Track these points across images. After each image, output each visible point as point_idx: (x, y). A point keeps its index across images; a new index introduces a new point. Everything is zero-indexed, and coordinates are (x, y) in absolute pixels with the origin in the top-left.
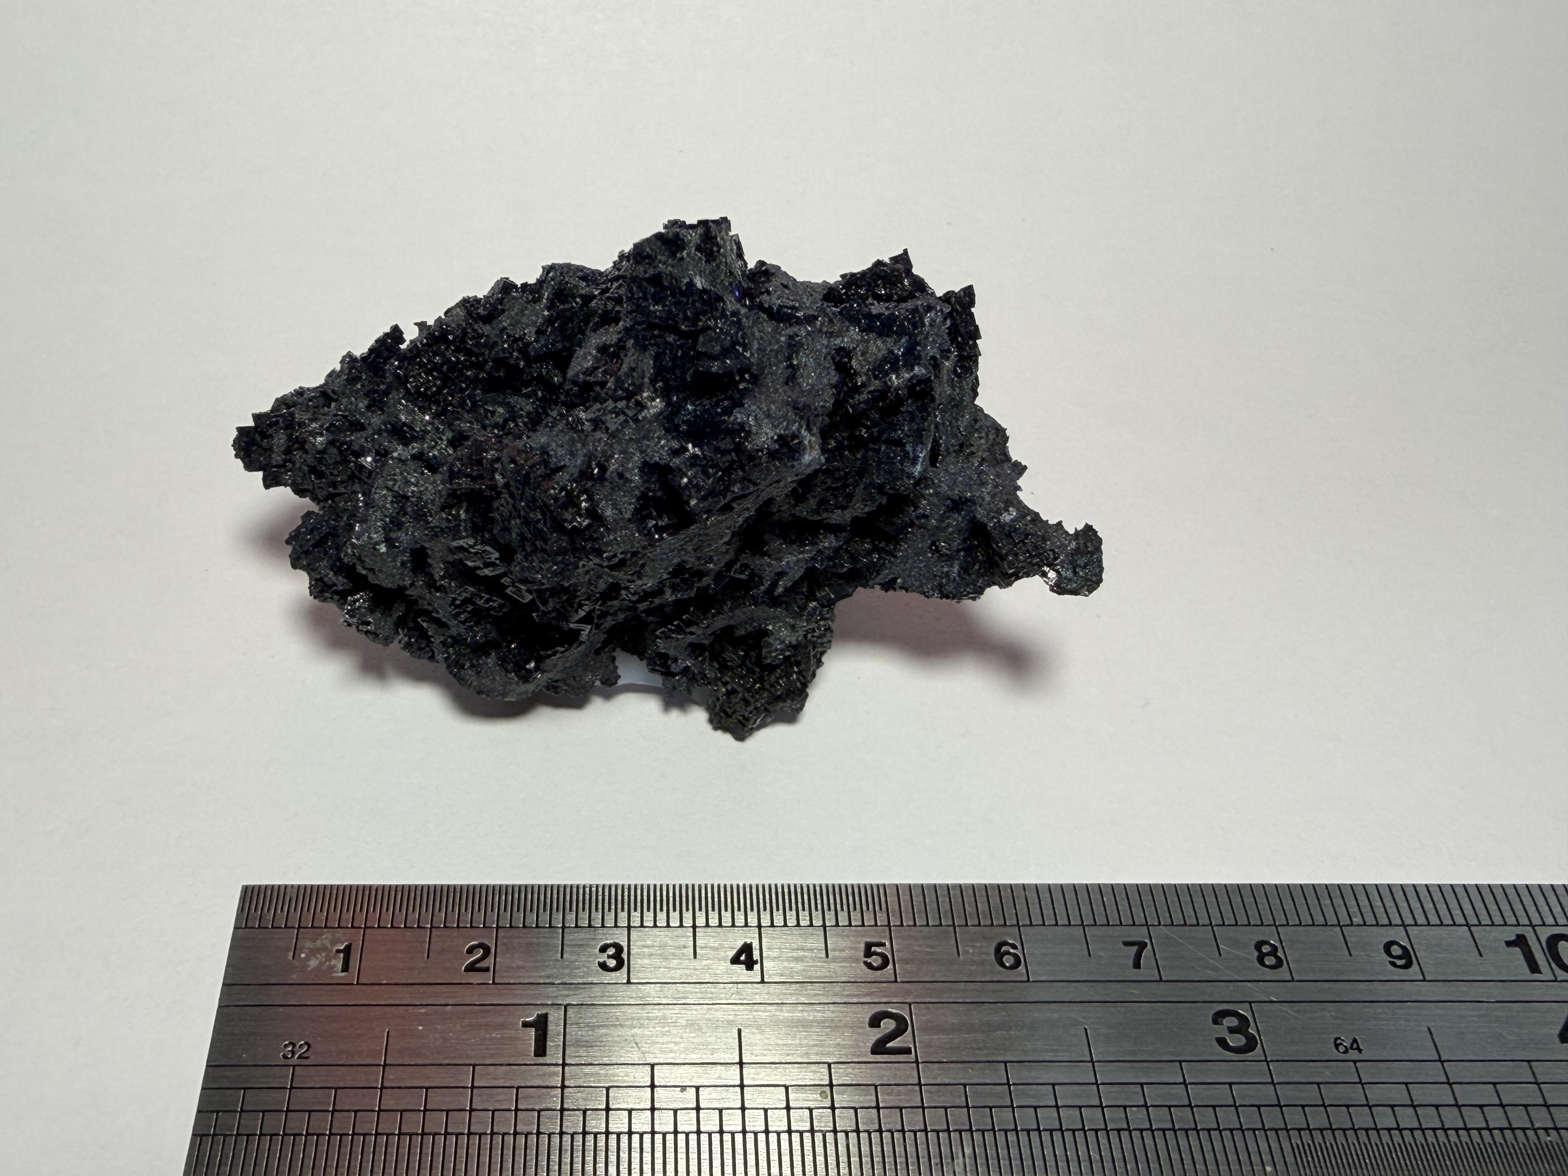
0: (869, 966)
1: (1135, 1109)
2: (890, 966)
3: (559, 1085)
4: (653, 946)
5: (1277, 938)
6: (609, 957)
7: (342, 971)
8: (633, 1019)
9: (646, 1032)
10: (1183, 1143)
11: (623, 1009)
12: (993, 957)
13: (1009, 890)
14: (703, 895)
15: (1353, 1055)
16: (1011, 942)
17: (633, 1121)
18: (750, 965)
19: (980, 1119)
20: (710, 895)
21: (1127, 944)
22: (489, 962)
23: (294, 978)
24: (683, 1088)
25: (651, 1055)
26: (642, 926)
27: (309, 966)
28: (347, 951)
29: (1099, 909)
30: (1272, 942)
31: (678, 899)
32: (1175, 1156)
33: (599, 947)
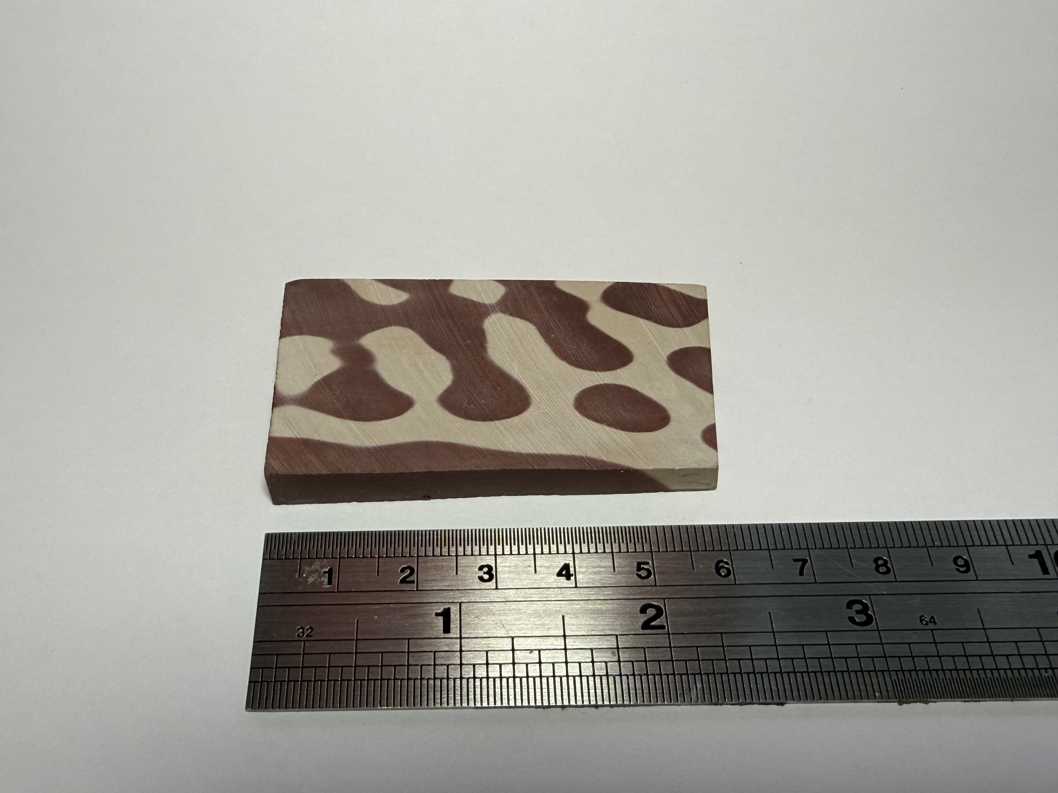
0: (640, 576)
1: (798, 660)
2: (652, 577)
3: (459, 650)
4: (510, 567)
5: (887, 554)
6: (485, 573)
7: (328, 584)
8: (500, 610)
9: (508, 618)
10: (827, 680)
11: (495, 604)
12: (714, 570)
13: (724, 529)
14: (539, 535)
15: (931, 626)
16: (725, 560)
17: (503, 670)
18: (568, 577)
19: (705, 667)
20: (543, 535)
21: (795, 560)
22: (414, 578)
23: (300, 588)
24: (531, 651)
25: (511, 632)
26: (503, 554)
27: (308, 581)
28: (330, 572)
29: (779, 539)
30: (884, 558)
31: (524, 537)
32: (822, 687)
33: (478, 567)
